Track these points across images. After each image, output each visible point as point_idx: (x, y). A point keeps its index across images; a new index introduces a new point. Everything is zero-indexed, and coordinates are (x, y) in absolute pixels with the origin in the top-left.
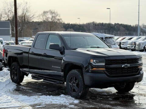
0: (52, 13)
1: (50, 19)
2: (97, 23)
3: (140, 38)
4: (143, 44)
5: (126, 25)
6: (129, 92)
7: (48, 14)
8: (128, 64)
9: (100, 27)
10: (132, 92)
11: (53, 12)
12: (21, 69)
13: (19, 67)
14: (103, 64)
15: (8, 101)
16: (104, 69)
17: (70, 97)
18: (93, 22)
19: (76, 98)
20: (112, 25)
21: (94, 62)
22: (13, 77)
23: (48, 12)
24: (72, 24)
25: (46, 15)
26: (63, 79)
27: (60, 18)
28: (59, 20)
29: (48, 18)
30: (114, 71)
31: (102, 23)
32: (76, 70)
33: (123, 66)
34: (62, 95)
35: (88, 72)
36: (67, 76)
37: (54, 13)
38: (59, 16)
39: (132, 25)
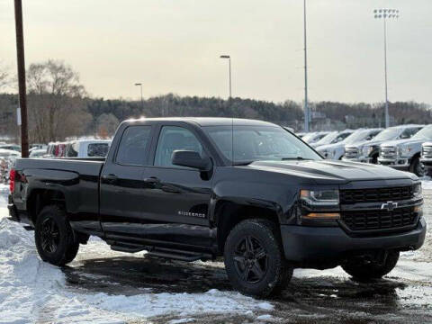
0: (55, 68)
1: (49, 85)
2: (179, 97)
3: (321, 137)
4: (334, 153)
5: (260, 102)
6: (383, 277)
7: (44, 71)
8: (394, 200)
9: (190, 108)
10: (393, 278)
11: (58, 65)
12: (72, 224)
13: (64, 219)
14: (335, 202)
15: (79, 310)
16: (338, 215)
17: (239, 295)
18: (171, 95)
19: (260, 296)
20: (222, 101)
21: (310, 198)
22: (48, 248)
23: (42, 67)
24: (109, 101)
25: (37, 75)
26: (216, 245)
27: (78, 85)
28: (75, 88)
29: (45, 82)
30: (362, 221)
31: (195, 98)
32: (256, 220)
33: (382, 207)
34: (213, 291)
35: (294, 223)
36: (229, 238)
37: (61, 68)
38: (77, 79)
39: (276, 102)
